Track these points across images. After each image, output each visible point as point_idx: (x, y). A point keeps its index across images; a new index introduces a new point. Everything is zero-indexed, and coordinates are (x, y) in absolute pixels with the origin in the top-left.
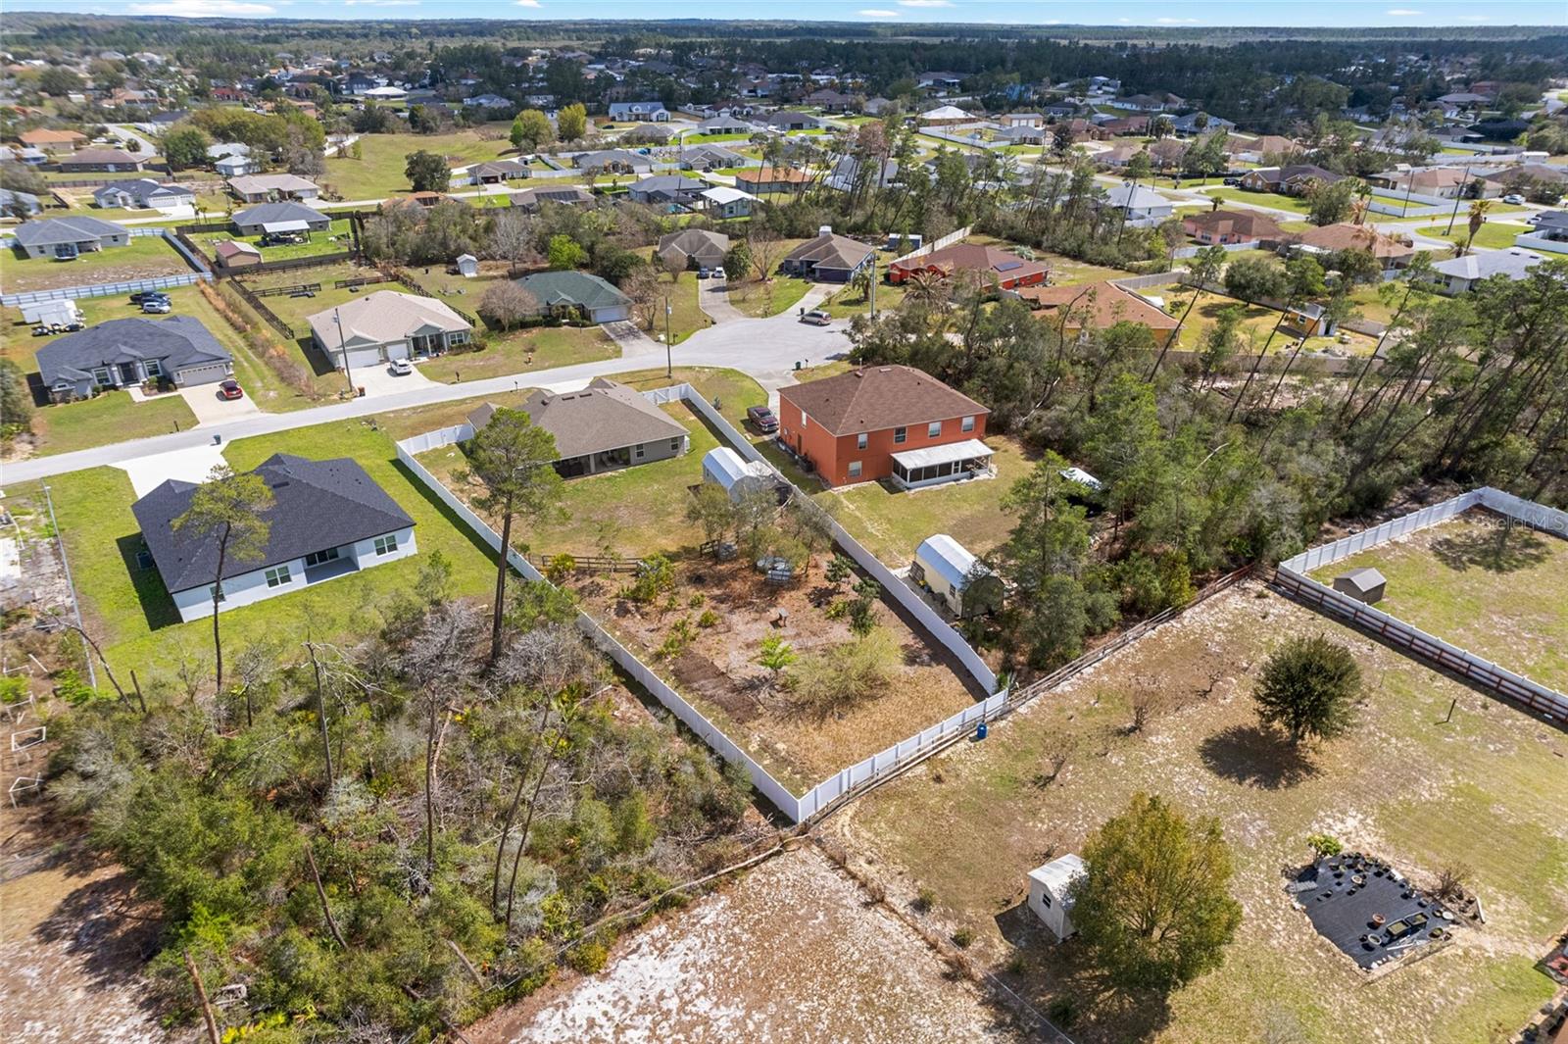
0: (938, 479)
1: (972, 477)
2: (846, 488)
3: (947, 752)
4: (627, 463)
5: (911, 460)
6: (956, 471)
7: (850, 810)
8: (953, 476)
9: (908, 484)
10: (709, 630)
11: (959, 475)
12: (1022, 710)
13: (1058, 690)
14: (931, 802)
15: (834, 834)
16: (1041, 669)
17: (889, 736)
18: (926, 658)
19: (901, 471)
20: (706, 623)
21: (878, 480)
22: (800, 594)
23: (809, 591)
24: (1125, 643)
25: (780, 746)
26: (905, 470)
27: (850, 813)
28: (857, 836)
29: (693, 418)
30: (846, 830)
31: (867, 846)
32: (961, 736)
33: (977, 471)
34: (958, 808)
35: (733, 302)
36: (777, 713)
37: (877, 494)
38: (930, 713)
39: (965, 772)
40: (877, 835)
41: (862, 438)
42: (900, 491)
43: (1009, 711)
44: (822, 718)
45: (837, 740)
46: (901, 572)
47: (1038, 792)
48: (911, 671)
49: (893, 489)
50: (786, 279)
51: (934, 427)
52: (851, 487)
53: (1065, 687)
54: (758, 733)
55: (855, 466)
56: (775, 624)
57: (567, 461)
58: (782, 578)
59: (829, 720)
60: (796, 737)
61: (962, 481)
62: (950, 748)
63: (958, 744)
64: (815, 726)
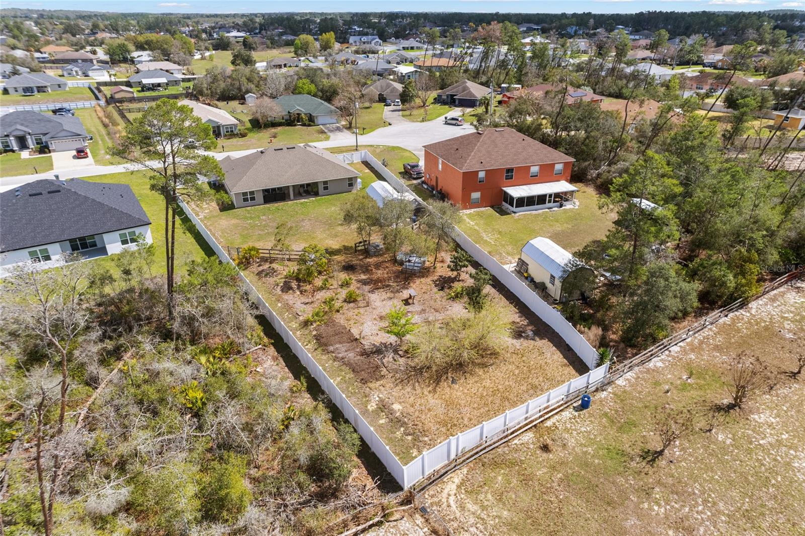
0: (536, 207)
1: (561, 206)
2: (468, 211)
3: (553, 420)
4: (316, 194)
5: (516, 192)
6: (550, 202)
7: (456, 478)
8: (548, 205)
9: (514, 209)
10: (352, 305)
11: (551, 204)
12: (620, 382)
13: (651, 365)
14: (539, 473)
15: (439, 504)
16: (633, 346)
17: (498, 402)
18: (530, 333)
19: (509, 199)
20: (350, 299)
21: (492, 207)
22: (428, 280)
23: (436, 278)
24: (704, 327)
25: (397, 407)
26: (512, 198)
27: (457, 481)
28: (462, 508)
29: (367, 171)
30: (452, 500)
31: (472, 520)
32: (565, 405)
33: (565, 203)
34: (566, 481)
35: (403, 116)
36: (398, 376)
37: (491, 216)
39: (571, 443)
40: (484, 508)
41: (482, 175)
42: (508, 214)
43: (610, 383)
44: (438, 381)
45: (450, 404)
46: (510, 267)
47: (648, 468)
48: (518, 343)
49: (503, 212)
50: (438, 106)
51: (535, 169)
52: (473, 210)
53: (656, 363)
54: (379, 392)
55: (476, 195)
56: (407, 302)
57: (274, 190)
58: (415, 268)
59: (443, 384)
60: (412, 398)
61: (554, 209)
62: (556, 417)
63: (563, 413)
64: (430, 388)
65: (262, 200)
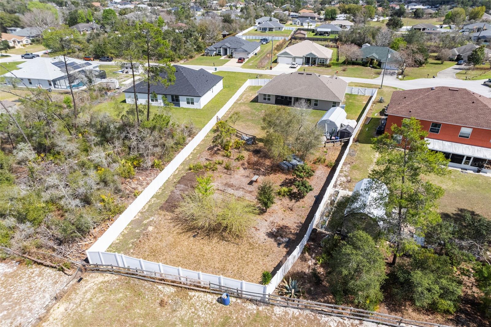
1: (479, 171)
3: (197, 294)
7: (108, 277)
10: (226, 170)
12: (278, 310)
13: (325, 318)
14: (138, 310)
15: (87, 282)
17: (192, 262)
22: (284, 177)
25: (151, 228)
27: (106, 279)
28: (86, 292)
30: (91, 285)
31: (78, 301)
36: (180, 216)
38: (229, 267)
39: (180, 313)
40: (90, 300)
43: (267, 304)
44: (189, 230)
45: (173, 246)
46: (345, 193)
48: (264, 239)
51: (466, 131)
54: (158, 217)
56: (251, 182)
57: (286, 97)
58: (285, 166)
59: (190, 234)
60: (166, 230)
61: (468, 171)
62: (202, 294)
63: (208, 295)
64: (181, 231)
65: (274, 102)
